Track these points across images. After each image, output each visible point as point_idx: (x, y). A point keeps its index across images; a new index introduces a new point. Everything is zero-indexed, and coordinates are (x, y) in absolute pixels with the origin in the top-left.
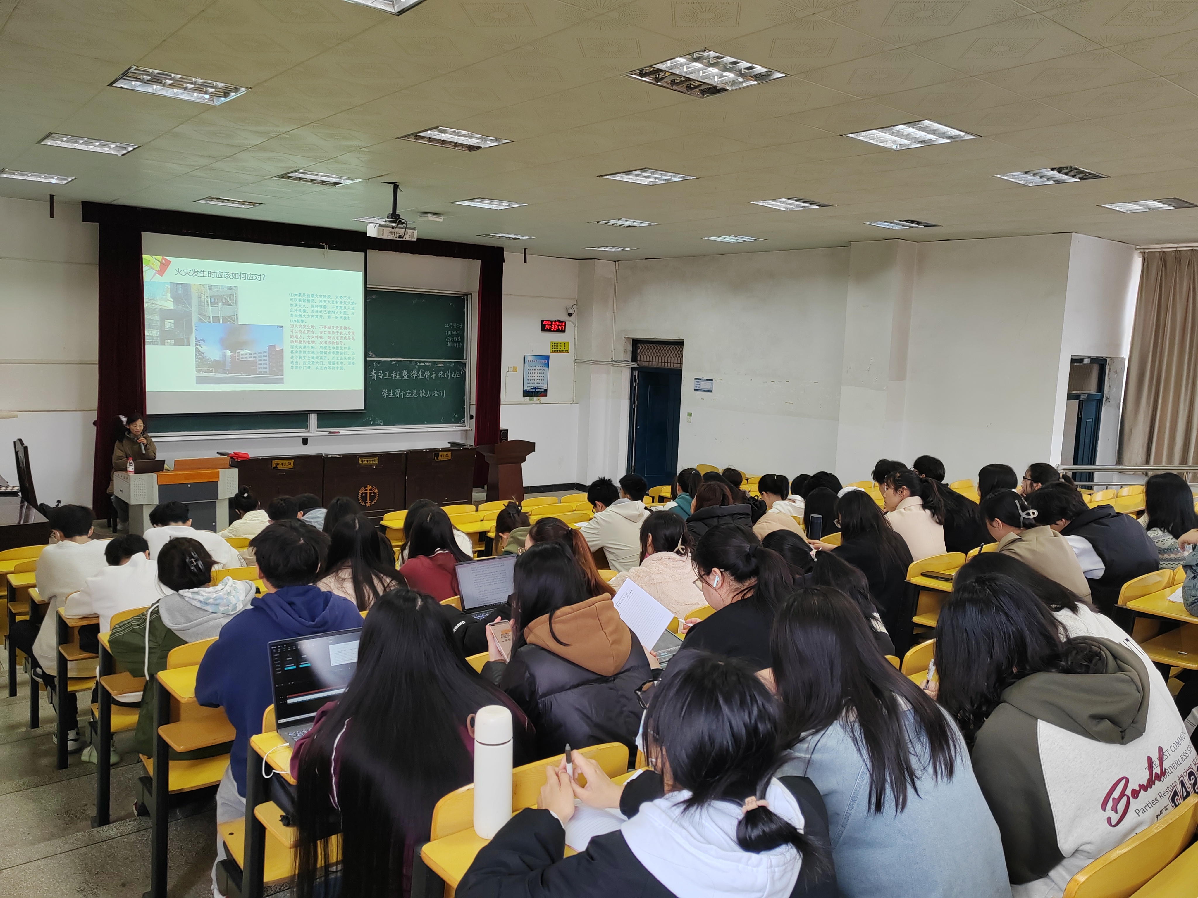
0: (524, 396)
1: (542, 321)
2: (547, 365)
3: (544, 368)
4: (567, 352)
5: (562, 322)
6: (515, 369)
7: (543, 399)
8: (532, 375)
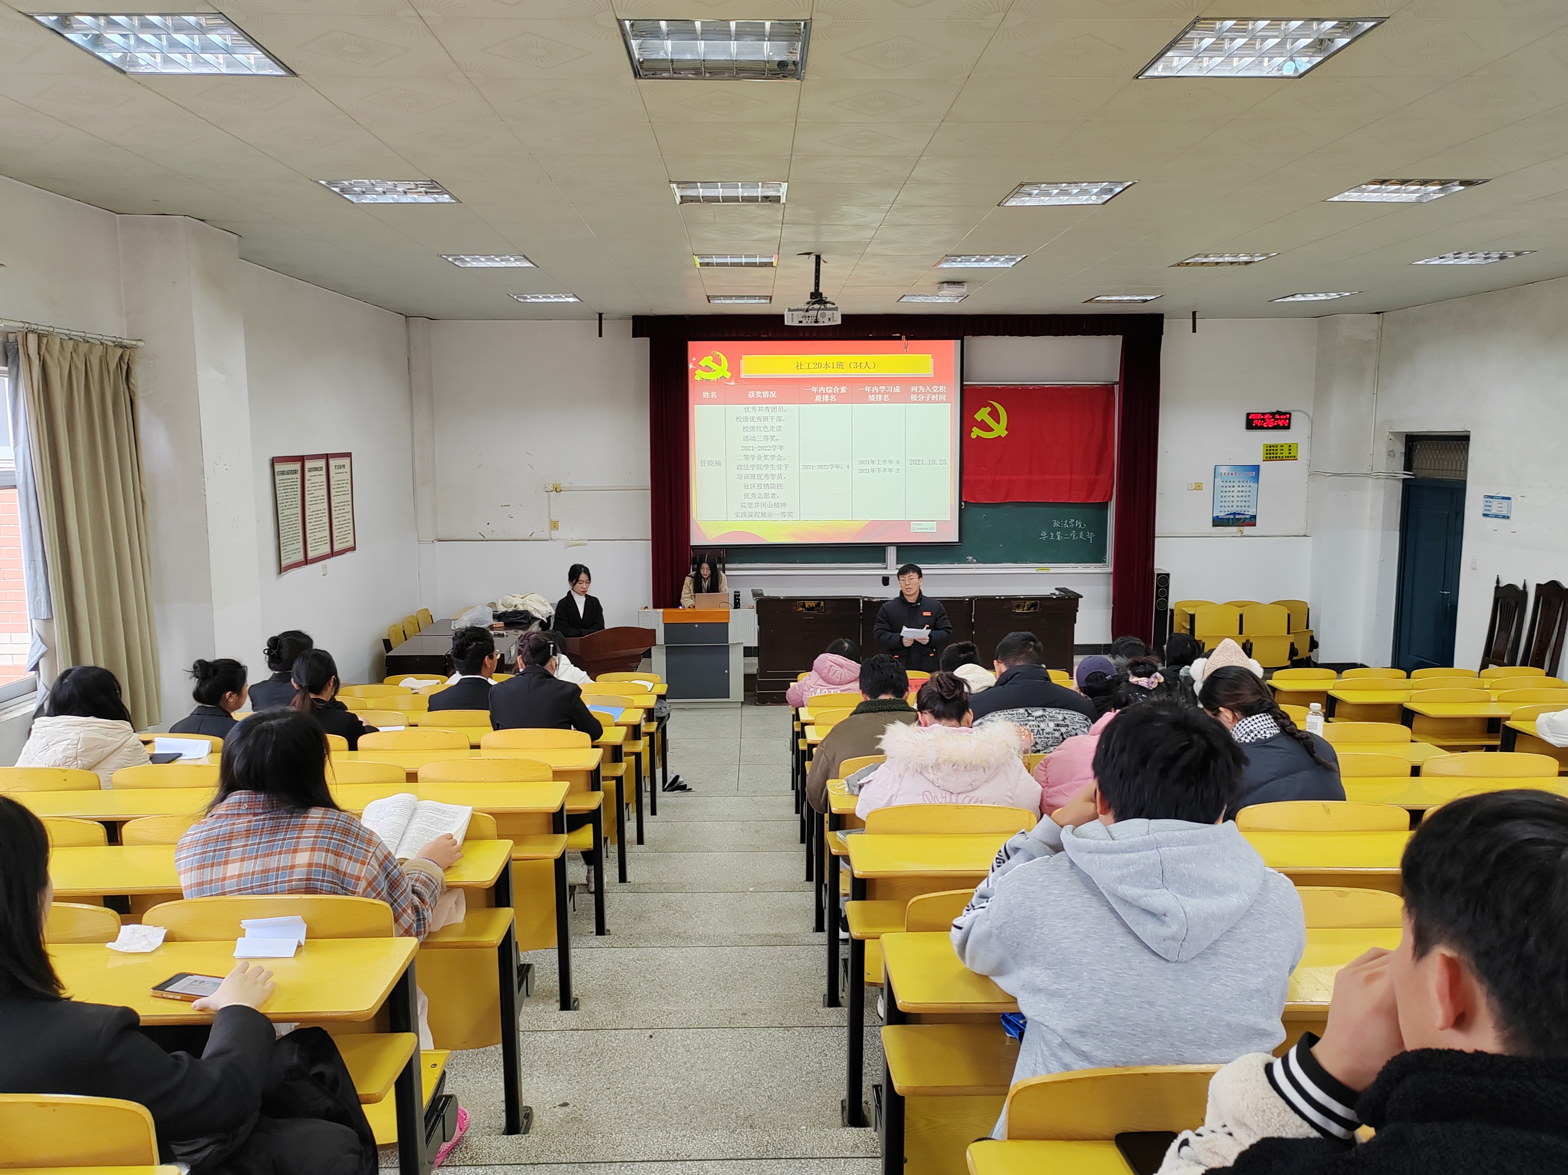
0: (1214, 525)
1: (1248, 415)
2: (1256, 478)
3: (1251, 484)
4: (1295, 458)
5: (1285, 414)
6: (1199, 487)
7: (1247, 530)
8: (1228, 494)
